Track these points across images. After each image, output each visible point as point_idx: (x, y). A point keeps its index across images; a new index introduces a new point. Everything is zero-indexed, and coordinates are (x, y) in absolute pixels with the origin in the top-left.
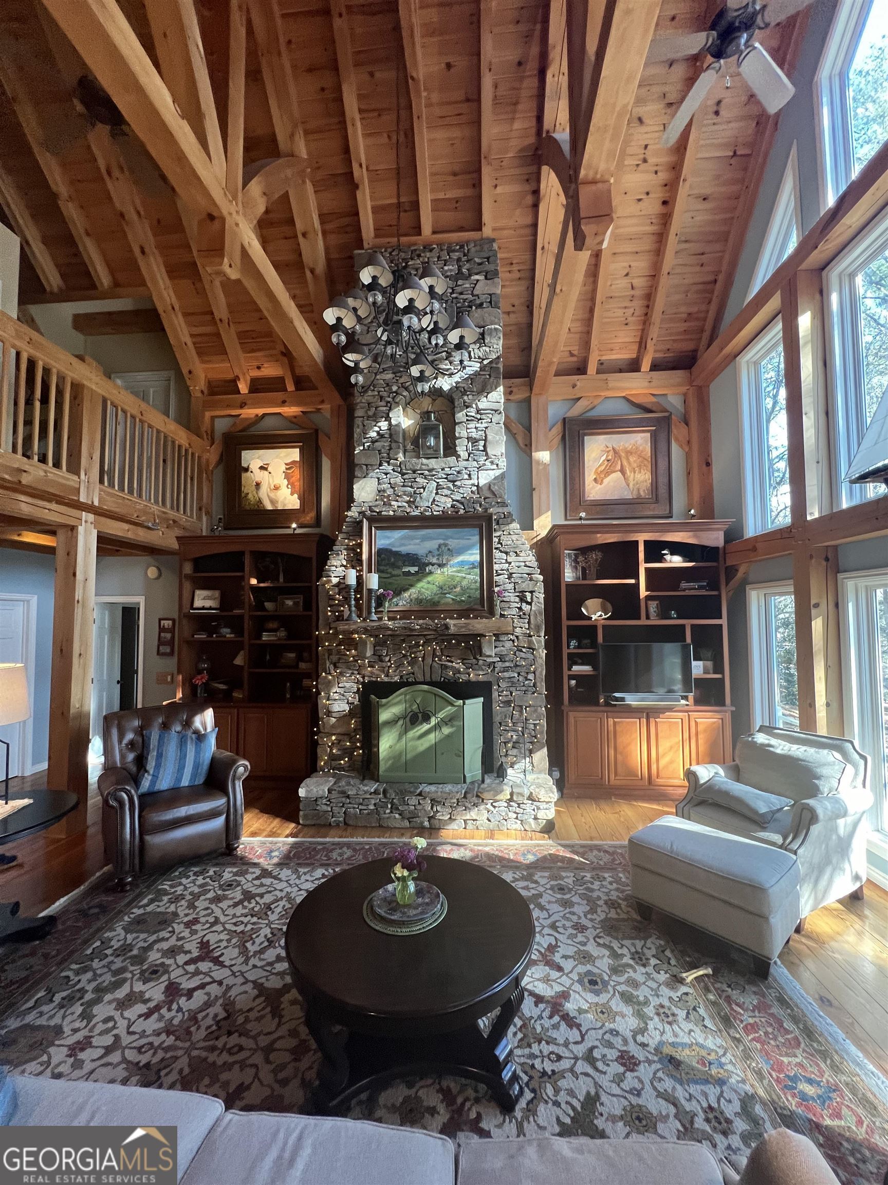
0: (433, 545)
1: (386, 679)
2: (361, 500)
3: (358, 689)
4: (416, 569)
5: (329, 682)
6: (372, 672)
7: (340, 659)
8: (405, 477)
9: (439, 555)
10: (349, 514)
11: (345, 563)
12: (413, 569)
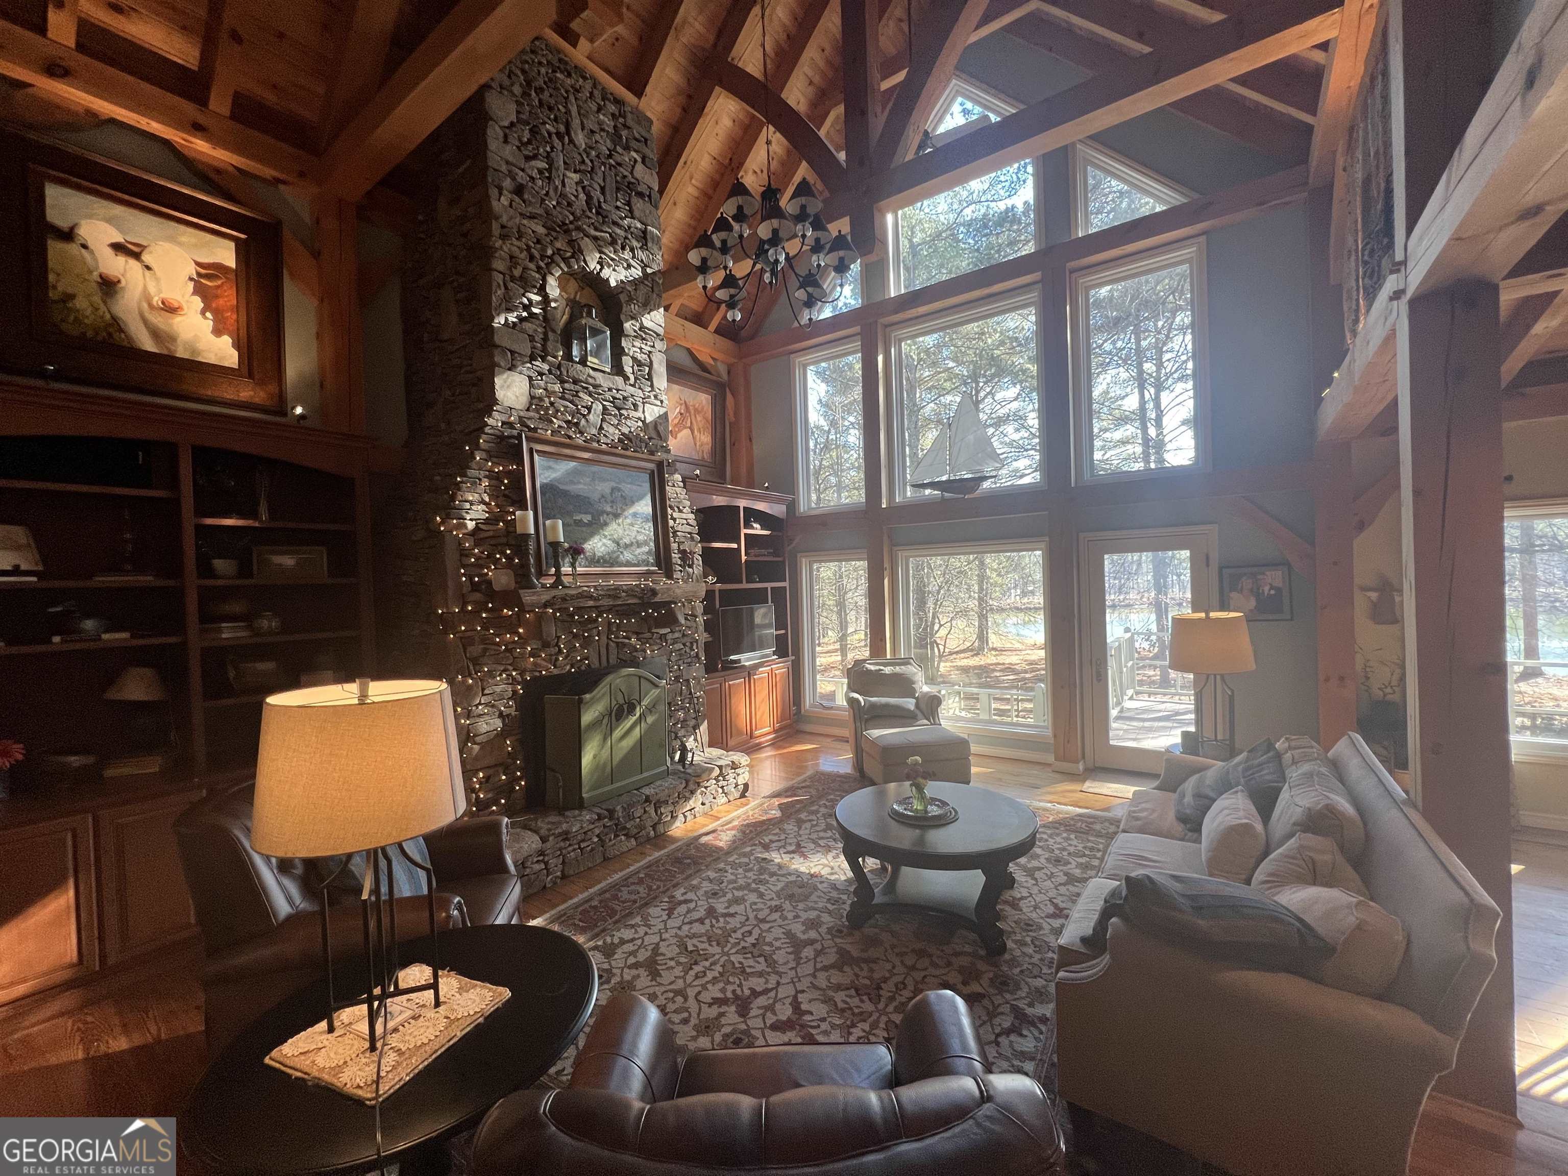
0: (604, 487)
1: (556, 672)
2: (506, 404)
3: (515, 692)
4: (589, 517)
5: (470, 688)
6: (535, 664)
7: (485, 650)
8: (567, 385)
9: (612, 502)
10: (490, 421)
11: (487, 499)
12: (586, 518)
